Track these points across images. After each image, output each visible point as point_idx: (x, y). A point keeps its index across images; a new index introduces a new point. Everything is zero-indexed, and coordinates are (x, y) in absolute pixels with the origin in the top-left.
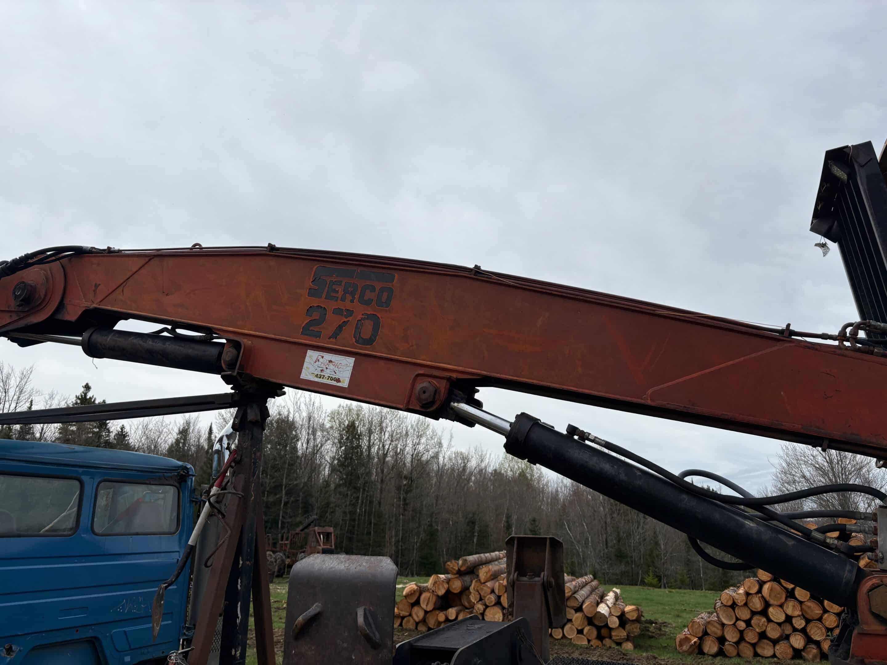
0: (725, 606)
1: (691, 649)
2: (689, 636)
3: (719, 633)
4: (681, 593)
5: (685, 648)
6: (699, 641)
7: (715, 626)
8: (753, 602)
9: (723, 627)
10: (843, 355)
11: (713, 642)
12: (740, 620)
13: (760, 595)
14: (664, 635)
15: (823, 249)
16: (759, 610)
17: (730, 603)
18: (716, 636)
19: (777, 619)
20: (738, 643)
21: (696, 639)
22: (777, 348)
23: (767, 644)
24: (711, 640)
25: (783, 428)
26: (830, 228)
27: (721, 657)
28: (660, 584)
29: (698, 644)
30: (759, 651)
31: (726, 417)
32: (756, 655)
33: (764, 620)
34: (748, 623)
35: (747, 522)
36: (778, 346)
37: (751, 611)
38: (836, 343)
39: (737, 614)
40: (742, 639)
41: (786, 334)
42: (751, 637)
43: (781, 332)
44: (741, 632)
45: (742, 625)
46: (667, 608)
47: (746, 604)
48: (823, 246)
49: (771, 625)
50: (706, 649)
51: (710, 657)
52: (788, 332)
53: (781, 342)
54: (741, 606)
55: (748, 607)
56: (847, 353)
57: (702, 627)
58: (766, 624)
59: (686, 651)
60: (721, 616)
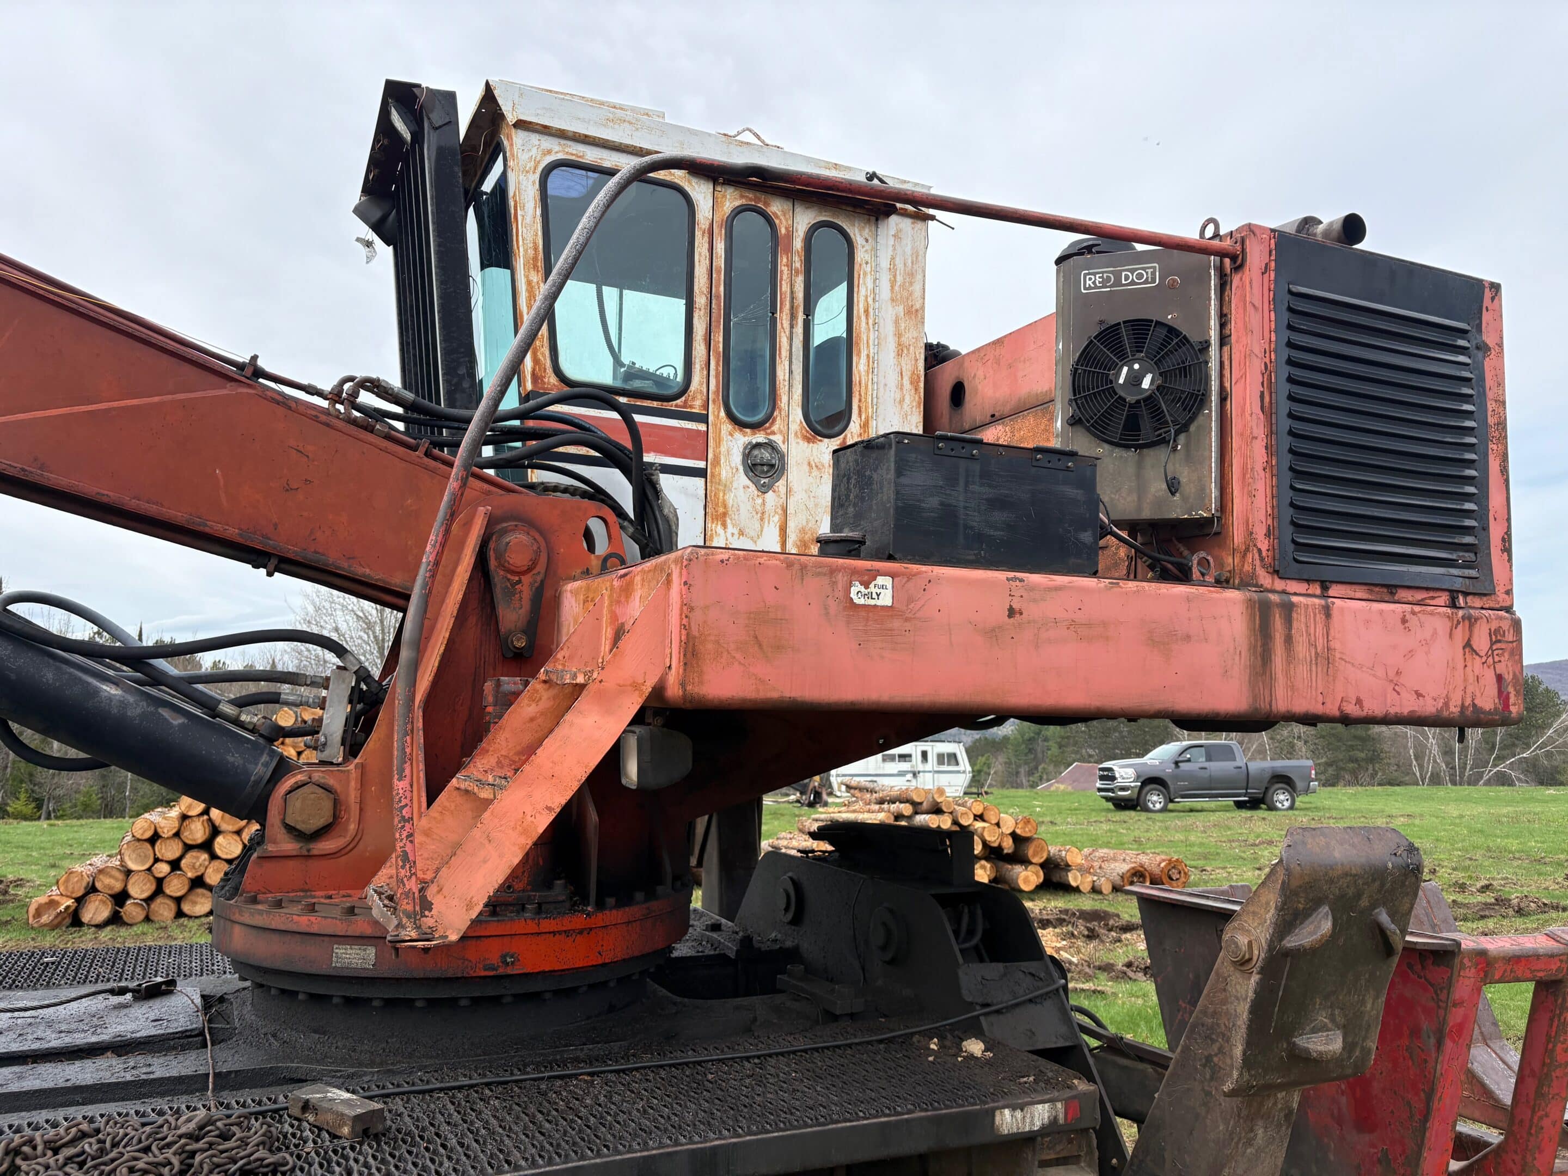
0: (139, 840)
1: (59, 919)
2: (57, 898)
3: (118, 886)
4: (72, 826)
5: (45, 919)
6: (76, 904)
7: (112, 877)
8: (191, 830)
9: (128, 876)
10: (328, 425)
11: (104, 902)
12: (162, 861)
13: (205, 817)
14: (12, 901)
15: (368, 249)
16: (199, 841)
17: (148, 834)
18: (110, 892)
19: (227, 854)
20: (149, 900)
21: (70, 902)
22: (224, 392)
23: (203, 895)
24: (101, 900)
25: (207, 530)
26: (383, 220)
27: (114, 927)
28: (38, 814)
29: (73, 908)
30: (186, 908)
31: (105, 500)
32: (180, 914)
33: (204, 856)
34: (175, 865)
35: (105, 687)
36: (228, 390)
37: (185, 844)
38: (325, 404)
39: (157, 853)
40: (159, 890)
41: (248, 372)
42: (175, 887)
43: (241, 367)
44: (160, 882)
45: (163, 869)
46: (34, 854)
47: (177, 835)
48: (369, 244)
49: (216, 863)
50: (86, 917)
51: (93, 929)
52: (253, 371)
53: (233, 384)
54: (168, 838)
55: (180, 838)
56: (335, 422)
57: (86, 879)
58: (207, 863)
59: (45, 925)
60: (126, 859)
